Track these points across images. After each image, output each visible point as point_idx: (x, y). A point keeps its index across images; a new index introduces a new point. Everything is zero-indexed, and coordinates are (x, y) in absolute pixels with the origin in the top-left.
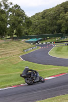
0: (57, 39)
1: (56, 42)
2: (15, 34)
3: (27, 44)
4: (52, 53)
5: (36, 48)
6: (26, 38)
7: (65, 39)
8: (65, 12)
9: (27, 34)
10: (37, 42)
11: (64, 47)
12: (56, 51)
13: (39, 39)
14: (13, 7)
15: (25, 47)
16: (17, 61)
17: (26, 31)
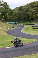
0: (27, 23)
1: (26, 25)
2: (4, 19)
3: (10, 25)
4: (23, 31)
5: (15, 28)
6: (10, 21)
7: (31, 23)
8: (32, 8)
9: (10, 19)
10: (15, 24)
11: (30, 28)
12: (26, 30)
13: (17, 22)
14: (3, 3)
15: (9, 26)
16: (3, 34)
17: (9, 17)
